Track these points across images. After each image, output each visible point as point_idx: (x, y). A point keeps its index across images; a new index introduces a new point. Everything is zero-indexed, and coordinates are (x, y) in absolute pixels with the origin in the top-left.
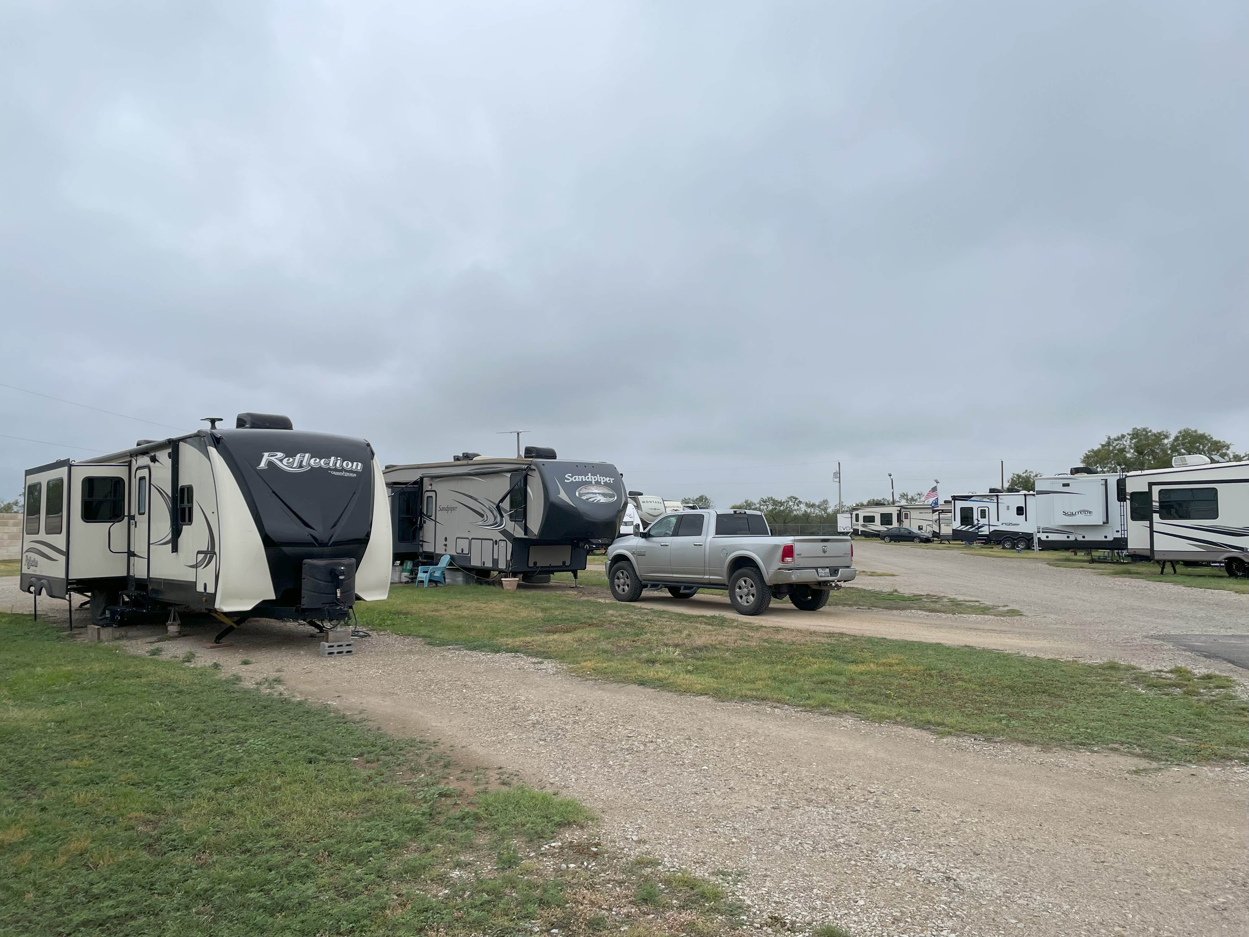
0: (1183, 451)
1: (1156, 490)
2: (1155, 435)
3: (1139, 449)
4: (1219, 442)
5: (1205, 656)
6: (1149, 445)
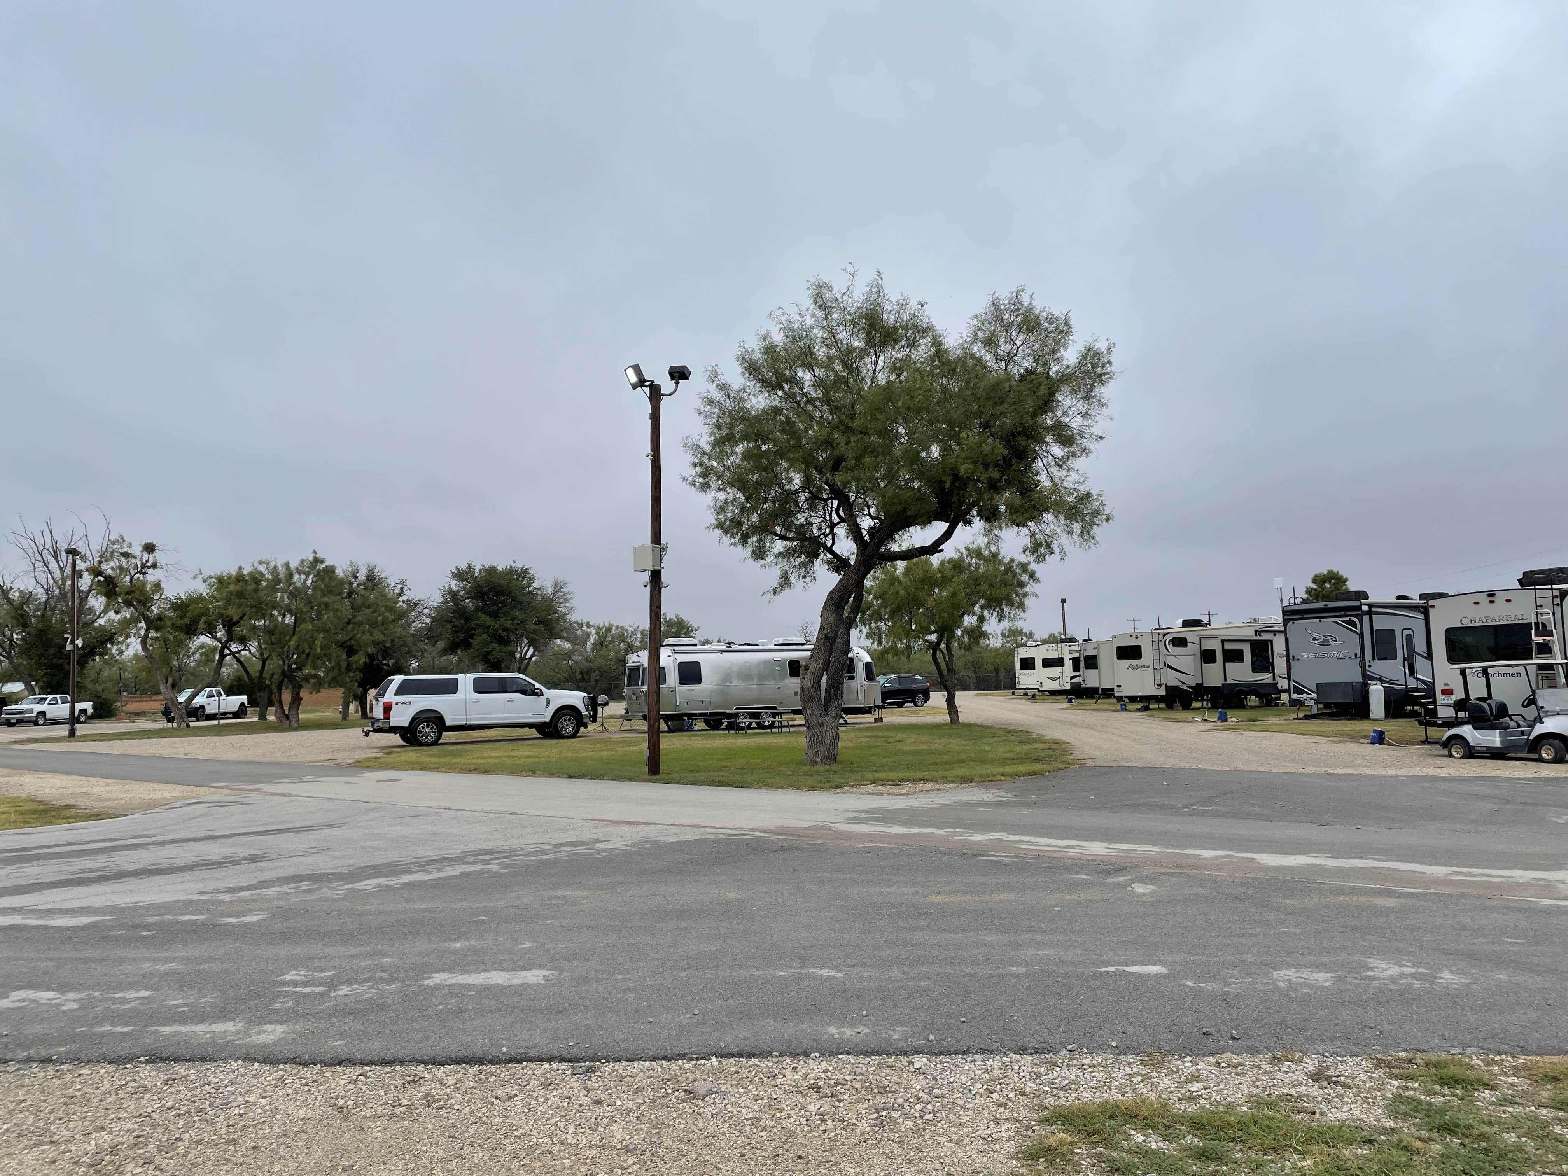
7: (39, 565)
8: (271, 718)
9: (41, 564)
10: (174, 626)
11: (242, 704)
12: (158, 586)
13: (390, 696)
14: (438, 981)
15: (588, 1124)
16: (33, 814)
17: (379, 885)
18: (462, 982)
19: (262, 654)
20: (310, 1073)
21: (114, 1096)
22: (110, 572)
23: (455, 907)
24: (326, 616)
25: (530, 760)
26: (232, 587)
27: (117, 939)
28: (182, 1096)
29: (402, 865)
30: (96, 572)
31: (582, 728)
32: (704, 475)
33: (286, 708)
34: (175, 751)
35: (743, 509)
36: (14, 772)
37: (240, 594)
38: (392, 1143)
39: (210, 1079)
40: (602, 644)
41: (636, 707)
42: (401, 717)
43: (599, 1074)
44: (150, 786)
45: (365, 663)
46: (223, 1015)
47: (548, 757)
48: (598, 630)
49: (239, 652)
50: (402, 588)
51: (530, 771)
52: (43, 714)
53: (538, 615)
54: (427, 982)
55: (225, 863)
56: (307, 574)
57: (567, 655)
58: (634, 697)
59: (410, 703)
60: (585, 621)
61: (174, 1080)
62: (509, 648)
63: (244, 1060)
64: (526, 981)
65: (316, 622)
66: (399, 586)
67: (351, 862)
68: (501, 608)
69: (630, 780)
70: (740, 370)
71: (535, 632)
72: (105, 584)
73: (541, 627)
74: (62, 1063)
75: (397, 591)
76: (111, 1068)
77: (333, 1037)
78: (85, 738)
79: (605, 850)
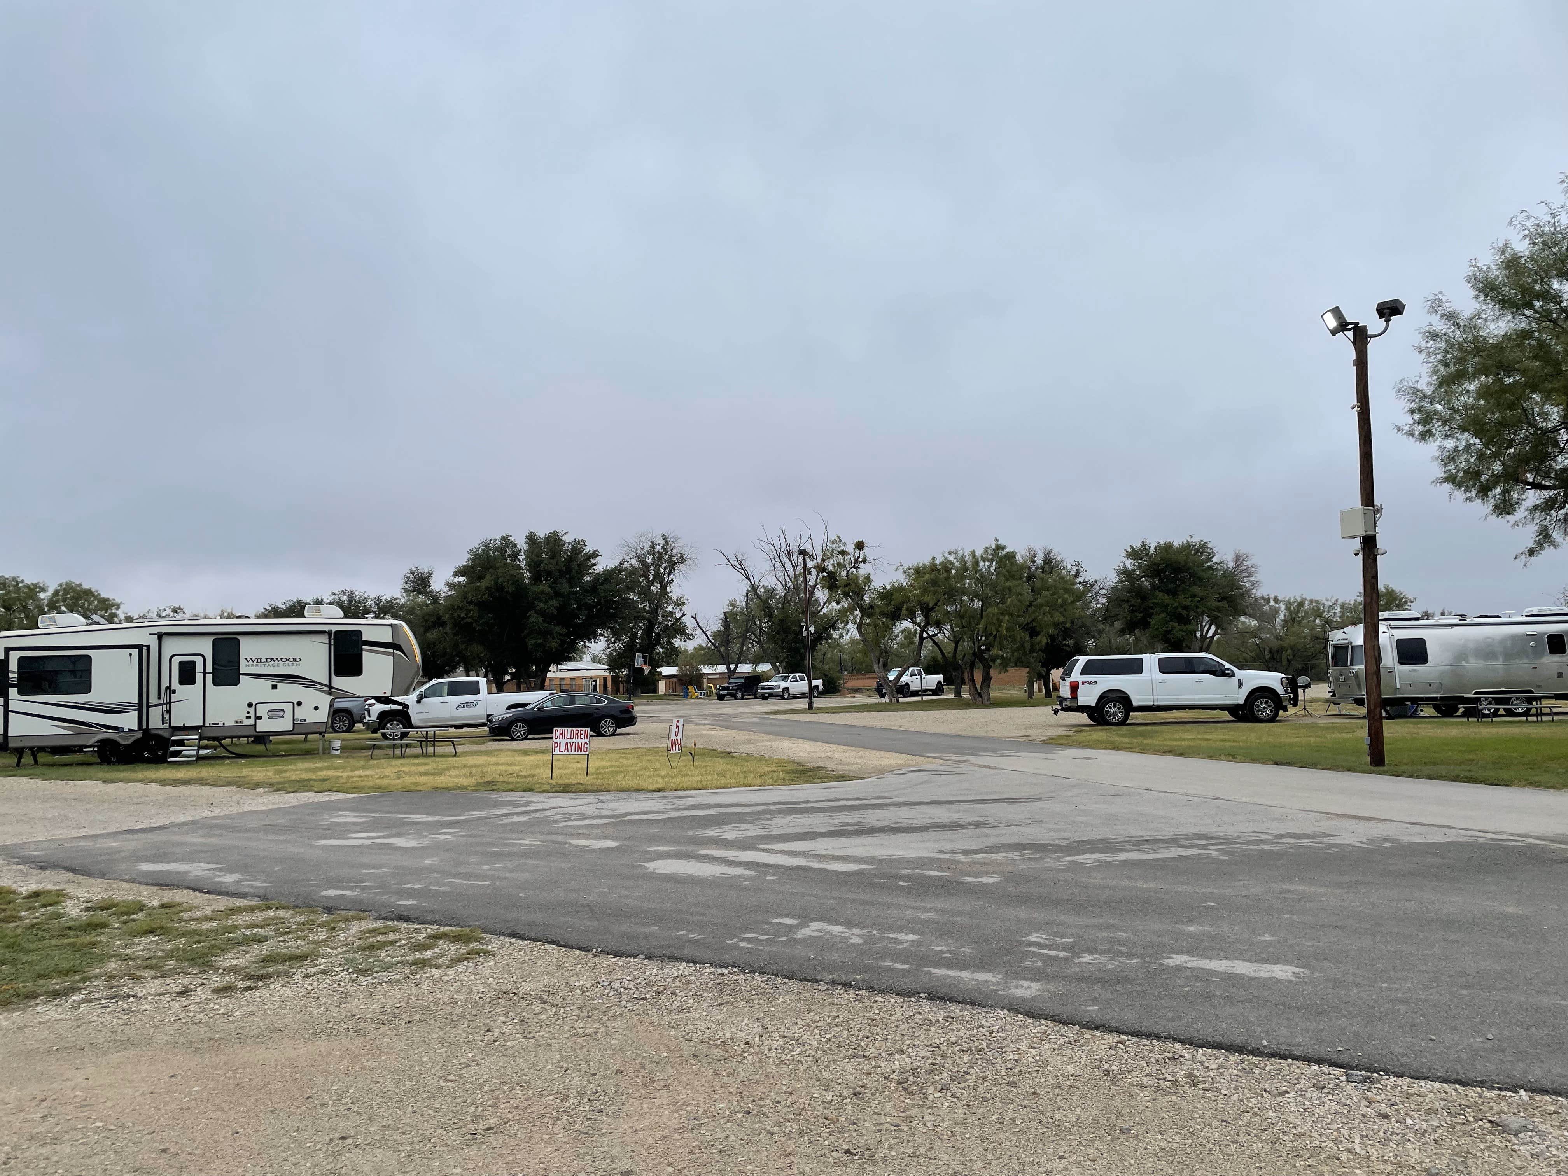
0: (63, 608)
1: (14, 657)
2: (28, 587)
3: (7, 604)
4: (108, 600)
5: (42, 868)
6: (19, 599)
7: (778, 565)
8: (966, 696)
9: (779, 564)
10: (883, 614)
11: (939, 682)
12: (868, 579)
13: (1075, 675)
14: (1178, 963)
15: (1376, 1137)
16: (795, 773)
17: (1098, 861)
18: (1204, 967)
19: (954, 637)
20: (1071, 1032)
21: (906, 1024)
22: (830, 568)
23: (1180, 889)
24: (1009, 600)
25: (1228, 744)
26: (927, 577)
27: (881, 886)
28: (962, 1034)
29: (1117, 843)
30: (821, 569)
31: (1281, 712)
32: (1425, 421)
33: (979, 687)
34: (891, 723)
35: (1481, 457)
36: (774, 737)
37: (934, 583)
38: (1164, 1115)
39: (983, 1022)
40: (1293, 620)
41: (1344, 689)
42: (1088, 696)
43: (1379, 1086)
44: (879, 754)
45: (1047, 644)
46: (982, 965)
47: (1246, 741)
48: (1289, 604)
49: (935, 635)
50: (1077, 570)
51: (1229, 755)
52: (786, 689)
53: (1221, 591)
54: (1167, 961)
55: (953, 826)
56: (991, 561)
57: (1254, 633)
58: (1342, 679)
59: (1095, 683)
60: (1272, 596)
61: (953, 1018)
62: (1190, 627)
63: (1009, 1010)
64: (1274, 975)
65: (1000, 605)
66: (1075, 568)
67: (1066, 835)
68: (1179, 586)
69: (1349, 770)
70: (1473, 293)
71: (1218, 609)
72: (828, 579)
73: (1225, 604)
74: (860, 989)
75: (1073, 573)
76: (900, 999)
77: (1086, 1001)
78: (821, 710)
79: (1336, 846)
